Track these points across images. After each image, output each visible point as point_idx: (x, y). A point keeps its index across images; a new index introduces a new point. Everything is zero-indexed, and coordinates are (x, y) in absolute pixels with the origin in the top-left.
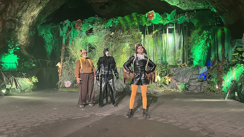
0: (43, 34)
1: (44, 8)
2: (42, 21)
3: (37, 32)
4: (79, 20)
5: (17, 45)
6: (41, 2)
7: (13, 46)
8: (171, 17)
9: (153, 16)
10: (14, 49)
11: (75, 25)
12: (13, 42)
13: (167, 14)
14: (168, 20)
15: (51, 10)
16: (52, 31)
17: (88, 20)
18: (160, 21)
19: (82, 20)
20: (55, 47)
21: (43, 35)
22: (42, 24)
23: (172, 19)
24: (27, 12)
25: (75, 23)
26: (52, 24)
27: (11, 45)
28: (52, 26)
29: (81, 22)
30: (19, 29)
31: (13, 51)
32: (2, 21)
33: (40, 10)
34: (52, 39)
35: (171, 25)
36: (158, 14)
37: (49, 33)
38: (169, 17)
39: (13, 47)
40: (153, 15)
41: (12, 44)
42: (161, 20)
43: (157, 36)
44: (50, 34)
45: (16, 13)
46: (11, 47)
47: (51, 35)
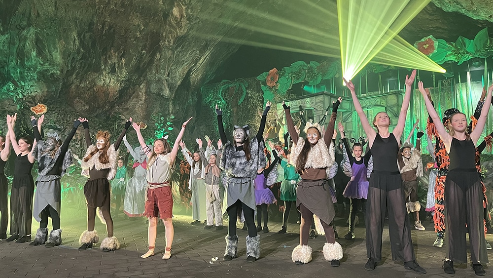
0: (210, 101)
1: (213, 53)
2: (209, 77)
3: (200, 97)
4: (274, 70)
5: (168, 123)
6: (207, 43)
7: (162, 125)
8: (476, 45)
9: (431, 47)
10: (164, 130)
11: (266, 80)
12: (162, 119)
13: (466, 40)
14: (467, 53)
15: (224, 56)
16: (224, 94)
17: (291, 69)
18: (448, 56)
19: (279, 69)
20: (231, 124)
21: (210, 103)
22: (208, 83)
23: (477, 51)
24: (186, 63)
25: (265, 76)
26: (226, 81)
27: (160, 124)
28: (225, 85)
29: (277, 73)
30: (172, 95)
31: (162, 134)
32: (146, 83)
33: (206, 58)
34: (226, 109)
35: (477, 63)
36: (444, 42)
37: (220, 99)
38: (470, 45)
39: (162, 127)
40: (432, 44)
41: (161, 122)
42: (450, 55)
43: (442, 89)
44: (222, 99)
45: (167, 67)
46: (159, 127)
47: (223, 101)
